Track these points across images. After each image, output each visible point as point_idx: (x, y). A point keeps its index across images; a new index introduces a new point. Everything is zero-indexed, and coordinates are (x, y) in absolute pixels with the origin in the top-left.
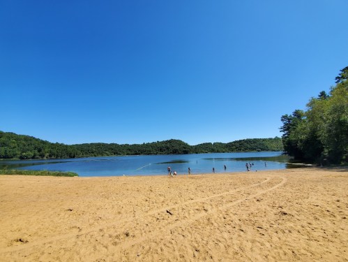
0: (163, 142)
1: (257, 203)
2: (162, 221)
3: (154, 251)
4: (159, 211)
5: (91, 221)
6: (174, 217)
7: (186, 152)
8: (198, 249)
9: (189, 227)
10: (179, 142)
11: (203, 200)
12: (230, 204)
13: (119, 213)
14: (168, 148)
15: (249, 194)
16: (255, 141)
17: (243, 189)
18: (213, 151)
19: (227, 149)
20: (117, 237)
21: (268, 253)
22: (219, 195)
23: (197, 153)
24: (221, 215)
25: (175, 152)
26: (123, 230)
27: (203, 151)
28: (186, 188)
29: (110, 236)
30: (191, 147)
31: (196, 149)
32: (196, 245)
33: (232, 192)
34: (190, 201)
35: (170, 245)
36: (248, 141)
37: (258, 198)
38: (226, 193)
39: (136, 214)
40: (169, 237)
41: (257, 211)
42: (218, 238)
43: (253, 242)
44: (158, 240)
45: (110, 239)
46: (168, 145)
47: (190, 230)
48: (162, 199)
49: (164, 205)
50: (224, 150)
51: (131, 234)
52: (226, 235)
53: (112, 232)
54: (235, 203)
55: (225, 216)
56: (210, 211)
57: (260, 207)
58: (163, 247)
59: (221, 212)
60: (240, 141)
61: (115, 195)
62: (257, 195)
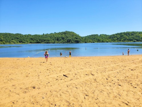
0: (59, 33)
1: (132, 71)
2: (60, 80)
3: (55, 96)
4: (58, 75)
5: (5, 81)
6: (69, 79)
7: (77, 42)
8: (87, 94)
9: (81, 84)
10: (73, 34)
11: (91, 70)
12: (111, 72)
13: (27, 76)
14: (63, 38)
15: (125, 67)
16: (133, 33)
17: (121, 64)
18: (99, 41)
19: (110, 40)
20: (26, 89)
21: (140, 97)
22: (103, 67)
23: (86, 43)
24: (104, 78)
25: (69, 41)
26: (30, 85)
27: (91, 41)
28: (78, 63)
29: (21, 88)
30: (82, 38)
31: (85, 39)
32: (86, 93)
33: (112, 65)
34: (81, 70)
35: (67, 93)
36: (127, 34)
37: (132, 69)
38: (108, 66)
39: (40, 77)
40: (66, 89)
41: (131, 76)
42: (102, 89)
43: (128, 91)
44: (58, 90)
45: (21, 90)
46: (64, 36)
47: (82, 85)
48: (60, 69)
49: (61, 72)
50: (108, 41)
51: (37, 87)
52: (108, 88)
53: (22, 86)
54: (114, 71)
55: (108, 78)
56: (96, 75)
57: (133, 73)
58: (62, 94)
59: (104, 76)
60: (121, 33)
61: (23, 67)
62: (131, 67)
